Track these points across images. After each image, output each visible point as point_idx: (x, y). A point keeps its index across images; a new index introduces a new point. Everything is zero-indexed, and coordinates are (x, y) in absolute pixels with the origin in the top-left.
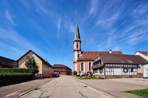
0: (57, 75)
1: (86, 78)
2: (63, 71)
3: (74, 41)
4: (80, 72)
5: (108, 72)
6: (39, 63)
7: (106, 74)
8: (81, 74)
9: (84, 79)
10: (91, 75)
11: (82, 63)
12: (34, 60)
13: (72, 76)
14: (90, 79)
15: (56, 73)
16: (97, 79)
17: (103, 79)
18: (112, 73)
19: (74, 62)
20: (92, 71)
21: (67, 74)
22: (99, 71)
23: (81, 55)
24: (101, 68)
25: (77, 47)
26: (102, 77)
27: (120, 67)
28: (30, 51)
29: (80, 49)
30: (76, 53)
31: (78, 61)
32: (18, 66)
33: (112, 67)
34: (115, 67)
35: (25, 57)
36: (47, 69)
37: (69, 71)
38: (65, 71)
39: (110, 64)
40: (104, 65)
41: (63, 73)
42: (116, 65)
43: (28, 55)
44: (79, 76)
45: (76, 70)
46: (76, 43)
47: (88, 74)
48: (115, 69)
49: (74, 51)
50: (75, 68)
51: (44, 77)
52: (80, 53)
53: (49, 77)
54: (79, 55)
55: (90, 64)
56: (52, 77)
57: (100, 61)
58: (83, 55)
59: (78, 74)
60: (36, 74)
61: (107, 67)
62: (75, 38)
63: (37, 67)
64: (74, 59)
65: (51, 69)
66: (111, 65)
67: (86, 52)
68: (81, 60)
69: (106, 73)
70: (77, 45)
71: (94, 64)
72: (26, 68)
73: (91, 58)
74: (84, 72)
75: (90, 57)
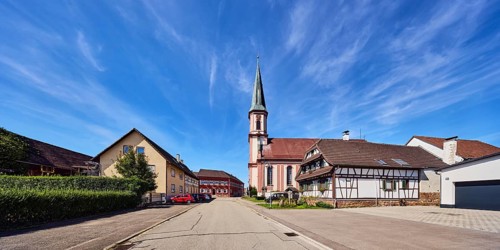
0: (207, 197)
1: (283, 206)
2: (222, 187)
3: (250, 113)
4: (264, 189)
5: (342, 188)
6: (157, 164)
7: (338, 196)
8: (268, 195)
9: (277, 207)
10: (296, 197)
11: (270, 170)
12: (142, 156)
13: (244, 200)
14: (293, 207)
15: (205, 191)
16: (312, 207)
17: (329, 207)
18: (354, 191)
19: (250, 165)
20: (295, 184)
21: (233, 194)
22: (315, 187)
23: (267, 148)
24: (322, 179)
25: (258, 127)
26: (327, 202)
27: (373, 177)
28: (134, 131)
29: (265, 132)
30: (255, 142)
31: (259, 161)
32: (98, 171)
33: (355, 177)
34: (361, 177)
35: (120, 148)
36: (179, 181)
37: (237, 186)
38: (227, 187)
39: (348, 167)
40: (333, 171)
41: (222, 191)
42: (365, 171)
43: (127, 143)
44: (263, 198)
45: (255, 184)
46: (254, 117)
47: (286, 195)
48: (361, 182)
49: (251, 136)
50: (252, 178)
51: (170, 203)
52: (264, 142)
53: (184, 203)
54: (261, 146)
55: (289, 168)
56: (192, 202)
57: (321, 160)
58: (272, 147)
59: (259, 195)
60: (147, 195)
61: (341, 176)
62: (254, 103)
63: (151, 176)
64: (250, 155)
65: (190, 182)
66: (351, 171)
67: (279, 140)
68: (266, 160)
69: (338, 191)
70: (258, 123)
71: (303, 168)
72: (119, 176)
73: (292, 153)
74: (275, 188)
75: (287, 153)
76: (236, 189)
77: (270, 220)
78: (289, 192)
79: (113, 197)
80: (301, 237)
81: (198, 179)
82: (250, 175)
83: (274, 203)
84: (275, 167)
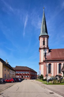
0: (20, 80)
1: (54, 84)
2: (26, 75)
3: (40, 37)
4: (47, 76)
9: (51, 84)
10: (61, 79)
11: (50, 65)
13: (37, 81)
14: (58, 84)
15: (18, 77)
19: (40, 63)
21: (31, 78)
23: (48, 54)
25: (44, 44)
29: (47, 46)
30: (42, 52)
31: (44, 61)
37: (33, 74)
38: (29, 75)
41: (26, 77)
45: (42, 73)
49: (40, 49)
52: (47, 52)
53: (10, 82)
54: (45, 53)
56: (13, 82)
58: (51, 54)
59: (44, 78)
62: (41, 32)
64: (40, 59)
65: (12, 72)
67: (55, 50)
68: (48, 61)
70: (44, 42)
73: (61, 57)
74: (52, 75)
76: (33, 75)
77: (46, 89)
78: (57, 77)
81: (15, 71)
82: (40, 69)
83: (50, 82)
84: (52, 64)
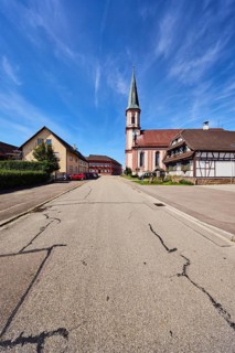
0: (95, 176)
2: (105, 168)
3: (127, 111)
4: (137, 170)
5: (202, 168)
6: (60, 152)
7: (198, 175)
8: (140, 174)
9: (147, 183)
10: (162, 176)
11: (142, 154)
12: (50, 146)
13: (124, 179)
14: (161, 184)
15: (93, 171)
16: (176, 183)
17: (190, 184)
18: (212, 171)
19: (127, 151)
20: (162, 166)
21: (113, 174)
22: (179, 168)
23: (140, 138)
24: (185, 162)
25: (133, 122)
26: (189, 180)
27: (229, 160)
28: (44, 128)
29: (139, 125)
30: (131, 134)
31: (133, 148)
32: (22, 157)
33: (213, 159)
34: (218, 159)
35: (35, 141)
36: (75, 164)
37: (116, 167)
38: (109, 168)
39: (207, 151)
40: (194, 155)
41: (106, 171)
42: (222, 155)
43: (40, 137)
44: (136, 176)
45: (130, 166)
46: (130, 114)
47: (155, 174)
48: (218, 164)
49: (128, 129)
50: (128, 161)
51: (69, 179)
52: (138, 133)
53: (79, 179)
54: (135, 136)
55: (157, 153)
57: (184, 146)
58: (144, 137)
59: (134, 174)
60: (54, 174)
61: (201, 159)
62: (130, 103)
63: (56, 160)
64: (127, 144)
65: (82, 164)
66: (210, 155)
67: (150, 132)
68: (139, 147)
69: (198, 171)
70: (133, 119)
71: (169, 153)
72: (35, 160)
74: (146, 169)
75: (157, 140)
76: (115, 169)
77: (142, 194)
78: (158, 172)
79: (32, 175)
80: (167, 207)
81: (88, 162)
82: (127, 160)
83: (145, 180)
84: (146, 152)
